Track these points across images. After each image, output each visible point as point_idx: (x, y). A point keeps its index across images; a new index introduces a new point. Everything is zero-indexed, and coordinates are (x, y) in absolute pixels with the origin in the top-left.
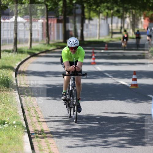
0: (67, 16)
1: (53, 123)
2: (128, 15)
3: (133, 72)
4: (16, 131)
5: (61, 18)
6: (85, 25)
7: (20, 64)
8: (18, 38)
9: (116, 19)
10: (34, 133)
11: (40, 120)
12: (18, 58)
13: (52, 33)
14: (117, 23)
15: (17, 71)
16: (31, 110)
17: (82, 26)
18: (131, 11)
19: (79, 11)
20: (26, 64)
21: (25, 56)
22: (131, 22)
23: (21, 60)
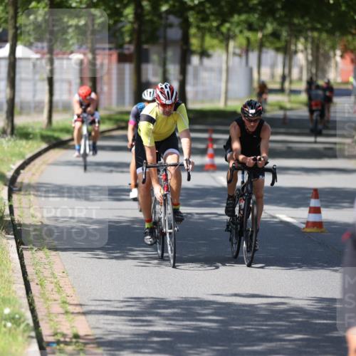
0: (145, 46)
1: (102, 317)
2: (300, 46)
3: (312, 191)
4: (7, 335)
5: (128, 49)
6: (190, 69)
7: (22, 167)
8: (17, 100)
9: (270, 55)
10: (53, 343)
11: (71, 309)
12: (17, 150)
13: (105, 88)
14: (273, 66)
15: (13, 185)
16: (46, 283)
17: (183, 72)
18: (310, 34)
19: (175, 33)
20: (37, 166)
21: (35, 145)
22: (309, 63)
23: (23, 157)
